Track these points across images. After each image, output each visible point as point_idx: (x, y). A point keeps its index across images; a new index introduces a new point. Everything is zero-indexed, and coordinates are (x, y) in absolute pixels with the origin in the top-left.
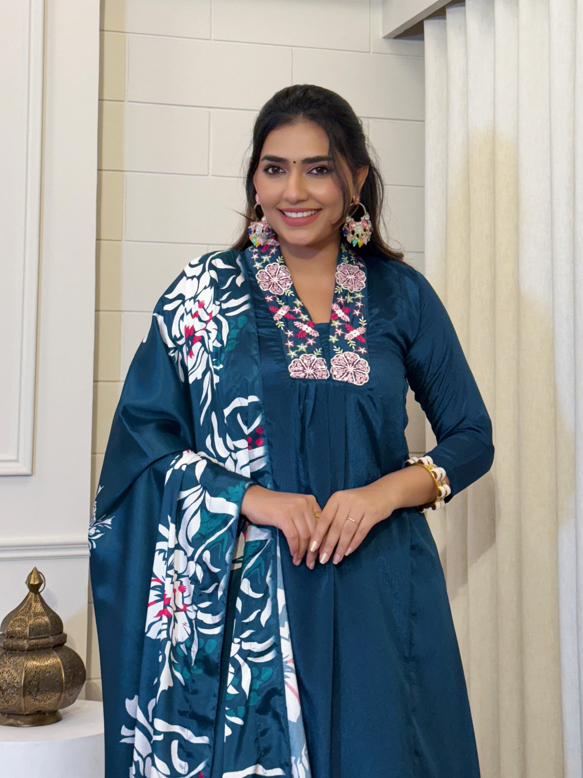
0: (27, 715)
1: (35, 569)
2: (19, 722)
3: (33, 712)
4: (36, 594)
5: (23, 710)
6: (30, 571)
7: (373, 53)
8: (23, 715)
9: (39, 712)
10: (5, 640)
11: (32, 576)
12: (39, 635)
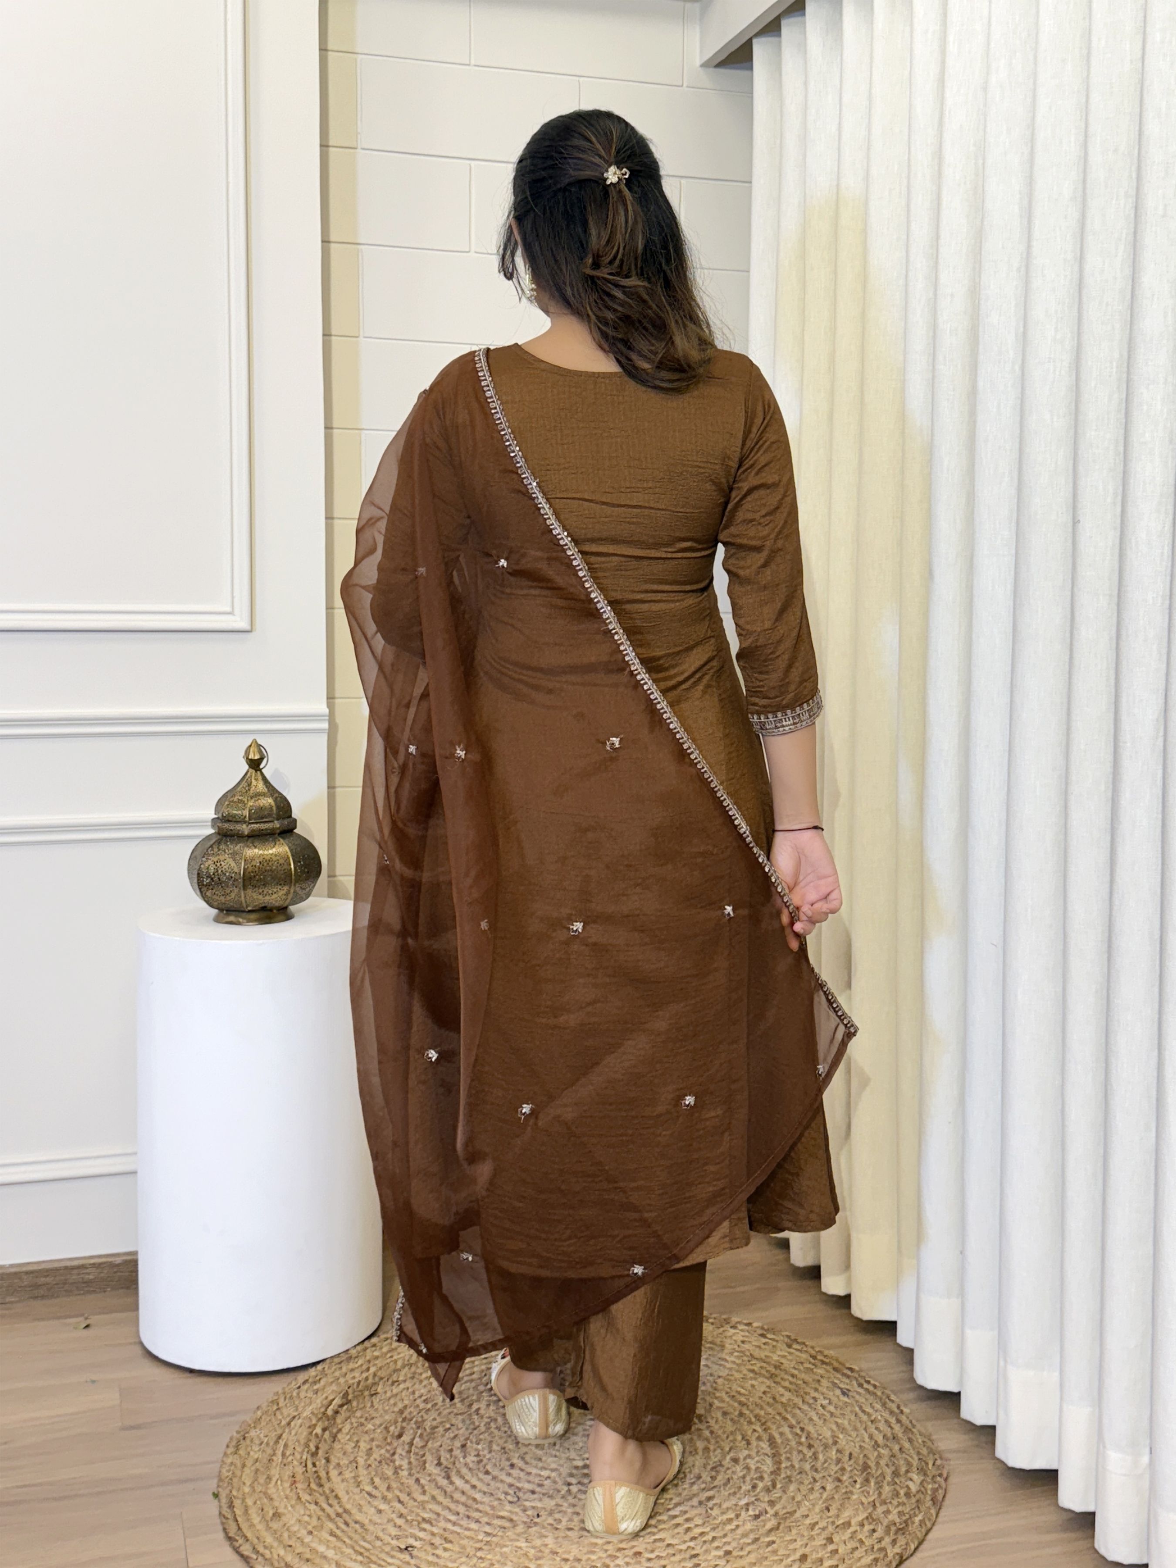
0: (249, 911)
1: (255, 741)
2: (241, 920)
3: (257, 908)
4: (256, 771)
5: (244, 905)
6: (249, 744)
7: (688, 87)
8: (244, 911)
9: (264, 909)
10: (220, 825)
11: (252, 750)
12: (262, 818)
